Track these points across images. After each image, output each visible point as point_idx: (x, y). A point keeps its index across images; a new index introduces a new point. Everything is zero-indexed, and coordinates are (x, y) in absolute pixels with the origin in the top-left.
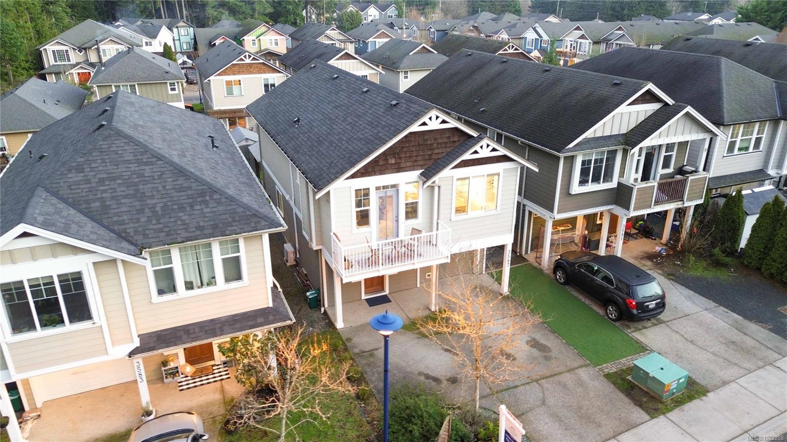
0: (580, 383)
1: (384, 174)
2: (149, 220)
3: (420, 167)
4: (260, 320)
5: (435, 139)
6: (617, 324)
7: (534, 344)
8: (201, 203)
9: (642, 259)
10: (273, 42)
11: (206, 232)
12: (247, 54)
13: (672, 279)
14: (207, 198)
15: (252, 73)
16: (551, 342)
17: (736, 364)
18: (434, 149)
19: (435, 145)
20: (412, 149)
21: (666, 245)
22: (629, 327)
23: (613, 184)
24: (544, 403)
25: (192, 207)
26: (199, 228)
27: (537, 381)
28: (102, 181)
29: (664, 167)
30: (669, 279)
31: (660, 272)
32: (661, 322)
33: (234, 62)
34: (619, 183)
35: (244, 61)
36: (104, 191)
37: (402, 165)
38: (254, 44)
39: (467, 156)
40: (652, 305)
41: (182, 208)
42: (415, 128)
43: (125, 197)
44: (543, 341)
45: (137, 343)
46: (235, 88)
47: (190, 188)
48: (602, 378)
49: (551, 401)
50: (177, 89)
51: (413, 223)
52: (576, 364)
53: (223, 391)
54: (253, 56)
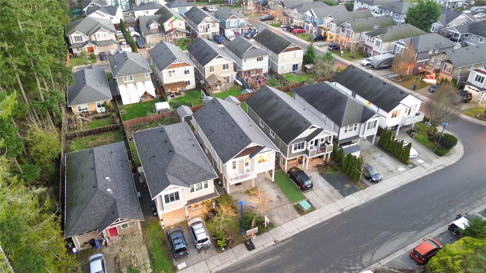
0: (287, 208)
1: (240, 157)
2: (189, 178)
3: (249, 155)
4: (212, 196)
5: (254, 148)
6: (301, 191)
7: (278, 197)
8: (199, 172)
9: (315, 167)
12: (177, 60)
13: (321, 175)
15: (179, 67)
16: (283, 196)
17: (326, 202)
18: (252, 150)
20: (247, 151)
21: (324, 161)
22: (303, 192)
23: (304, 149)
24: (277, 213)
25: (197, 173)
27: (277, 207)
28: (177, 169)
29: (321, 141)
30: (320, 175)
31: (319, 172)
32: (312, 190)
33: (173, 64)
34: (306, 149)
35: (176, 63)
36: (179, 171)
37: (245, 155)
38: (169, 26)
39: (261, 151)
40: (309, 186)
41: (195, 174)
42: (248, 147)
43: (183, 172)
44: (281, 196)
45: (187, 203)
46: (173, 73)
47: (196, 169)
48: (293, 207)
49: (279, 212)
50: (148, 75)
51: (247, 167)
52: (287, 203)
53: (202, 211)
54: (180, 60)
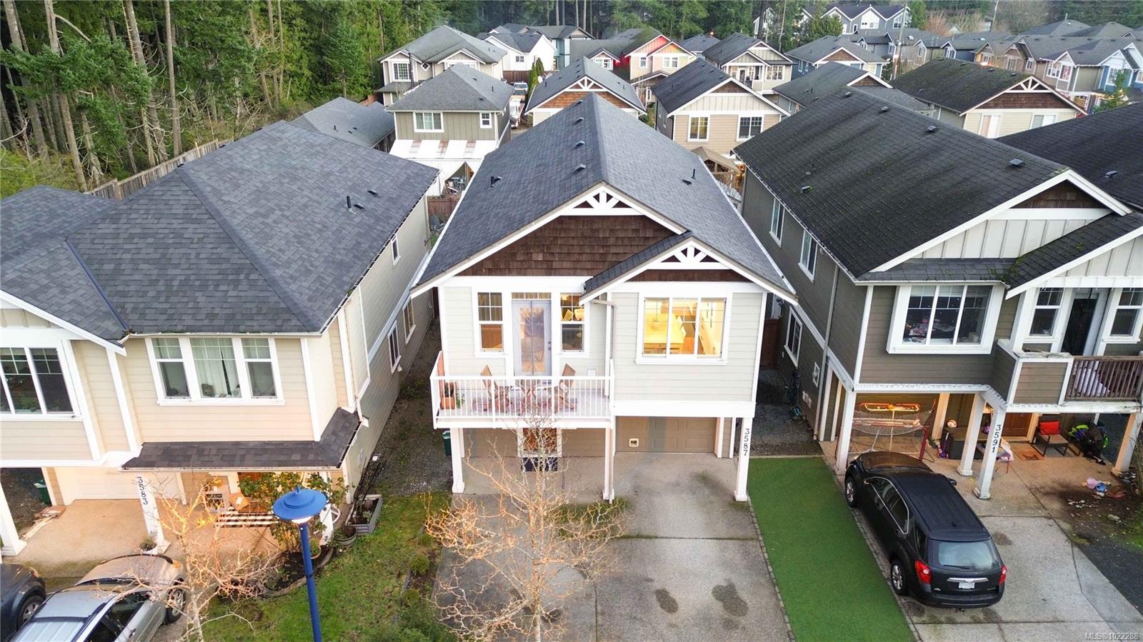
1: (525, 275)
3: (586, 272)
5: (612, 231)
6: (902, 601)
7: (727, 595)
8: (231, 282)
9: (1046, 494)
10: (671, 61)
11: (216, 322)
12: (586, 78)
13: (1080, 547)
14: (242, 277)
16: (756, 598)
18: (609, 246)
19: (612, 241)
20: (571, 242)
22: (920, 612)
23: (984, 346)
25: (217, 286)
26: (212, 316)
29: (1117, 330)
30: (1074, 544)
31: (1066, 526)
33: (567, 90)
34: (996, 347)
35: (581, 88)
37: (555, 265)
38: (643, 64)
39: (657, 264)
40: (967, 584)
42: (569, 210)
44: (744, 595)
45: (136, 452)
47: (227, 260)
50: (490, 122)
51: (572, 355)
54: (593, 82)
